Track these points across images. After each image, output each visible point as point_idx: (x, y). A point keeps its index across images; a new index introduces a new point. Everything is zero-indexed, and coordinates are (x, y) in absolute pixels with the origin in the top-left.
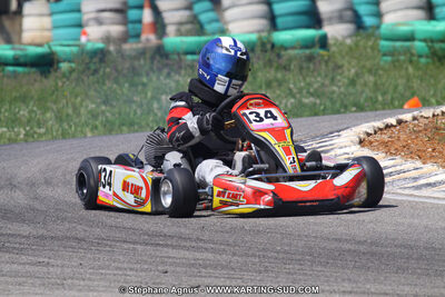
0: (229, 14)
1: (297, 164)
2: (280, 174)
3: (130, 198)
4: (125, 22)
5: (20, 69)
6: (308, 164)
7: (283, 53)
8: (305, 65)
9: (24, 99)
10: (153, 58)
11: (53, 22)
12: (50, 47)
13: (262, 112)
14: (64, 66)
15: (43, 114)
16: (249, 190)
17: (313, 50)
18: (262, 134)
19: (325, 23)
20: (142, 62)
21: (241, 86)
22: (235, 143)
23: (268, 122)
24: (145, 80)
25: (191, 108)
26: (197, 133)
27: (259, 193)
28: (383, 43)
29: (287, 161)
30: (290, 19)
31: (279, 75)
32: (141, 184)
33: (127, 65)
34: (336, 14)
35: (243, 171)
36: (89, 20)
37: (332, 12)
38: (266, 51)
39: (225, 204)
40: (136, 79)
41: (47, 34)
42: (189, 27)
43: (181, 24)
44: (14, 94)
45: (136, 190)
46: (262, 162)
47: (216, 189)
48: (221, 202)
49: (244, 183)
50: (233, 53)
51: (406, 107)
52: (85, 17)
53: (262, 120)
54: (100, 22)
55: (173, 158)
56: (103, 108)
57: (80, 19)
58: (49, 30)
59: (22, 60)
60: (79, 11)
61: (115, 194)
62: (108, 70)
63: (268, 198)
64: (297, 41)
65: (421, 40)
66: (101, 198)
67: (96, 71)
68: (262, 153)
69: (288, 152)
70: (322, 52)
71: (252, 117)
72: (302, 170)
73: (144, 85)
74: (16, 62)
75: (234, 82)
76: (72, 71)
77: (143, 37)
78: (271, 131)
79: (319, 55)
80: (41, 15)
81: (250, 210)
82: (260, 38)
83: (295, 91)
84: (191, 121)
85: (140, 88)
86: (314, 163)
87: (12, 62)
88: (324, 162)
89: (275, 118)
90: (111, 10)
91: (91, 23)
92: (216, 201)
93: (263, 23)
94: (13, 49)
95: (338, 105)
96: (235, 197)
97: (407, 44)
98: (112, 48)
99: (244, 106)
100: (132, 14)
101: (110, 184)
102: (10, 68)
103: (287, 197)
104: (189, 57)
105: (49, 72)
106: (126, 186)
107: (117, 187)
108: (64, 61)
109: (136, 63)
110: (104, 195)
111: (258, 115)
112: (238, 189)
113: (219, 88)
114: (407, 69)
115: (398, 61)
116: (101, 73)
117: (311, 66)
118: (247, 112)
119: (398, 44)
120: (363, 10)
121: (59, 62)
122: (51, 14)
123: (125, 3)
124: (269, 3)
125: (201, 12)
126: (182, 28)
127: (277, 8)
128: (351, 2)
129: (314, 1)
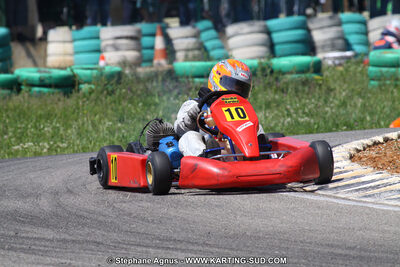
0: (232, 42)
4: (139, 48)
5: (45, 90)
7: (281, 77)
8: (300, 88)
9: (49, 116)
10: (164, 80)
11: (75, 47)
12: (72, 70)
14: (85, 87)
15: (65, 130)
17: (308, 75)
19: (319, 50)
20: (155, 84)
24: (157, 100)
28: (371, 69)
31: (277, 97)
33: (141, 87)
34: (329, 43)
36: (107, 45)
37: (325, 41)
38: (266, 76)
40: (149, 99)
41: (69, 58)
42: (196, 52)
43: (187, 50)
44: (39, 112)
51: (392, 126)
52: (103, 44)
54: (116, 48)
56: (119, 125)
57: (99, 45)
58: (71, 55)
59: (47, 82)
60: (98, 38)
62: (124, 91)
64: (294, 66)
67: (113, 92)
70: (316, 76)
73: (156, 105)
74: (42, 83)
76: (91, 92)
77: (155, 62)
79: (313, 79)
80: (64, 42)
82: (260, 64)
83: (292, 111)
85: (153, 107)
87: (37, 83)
90: (127, 38)
91: (109, 49)
93: (262, 50)
94: (39, 72)
95: (330, 124)
97: (393, 70)
98: (127, 71)
100: (146, 41)
102: (36, 89)
104: (197, 80)
105: (71, 93)
108: (85, 83)
109: (149, 86)
114: (392, 92)
115: (384, 85)
116: (117, 93)
117: (306, 89)
119: (384, 69)
120: (352, 39)
121: (79, 84)
122: (73, 41)
123: (139, 31)
124: (268, 32)
125: (207, 40)
126: (190, 54)
127: (276, 37)
128: (342, 32)
129: (309, 31)
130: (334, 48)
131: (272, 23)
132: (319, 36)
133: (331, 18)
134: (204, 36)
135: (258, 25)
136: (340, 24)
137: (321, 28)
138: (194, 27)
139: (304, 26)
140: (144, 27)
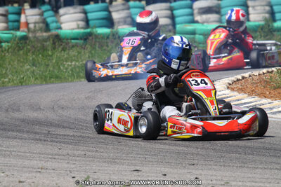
1: (217, 110)
2: (208, 116)
3: (122, 128)
4: (7, 21)
6: (224, 110)
10: (54, 43)
13: (199, 80)
14: (5, 45)
16: (189, 125)
18: (198, 92)
21: (187, 64)
23: (202, 86)
24: (50, 53)
27: (194, 127)
29: (211, 109)
30: (101, 21)
32: (128, 119)
34: (122, 20)
38: (115, 39)
39: (174, 133)
40: (45, 52)
42: (41, 25)
45: (125, 123)
46: (198, 109)
47: (170, 124)
49: (185, 121)
50: (181, 45)
53: (198, 84)
55: (147, 105)
61: (114, 125)
62: (29, 47)
63: (200, 130)
65: (200, 34)
66: (106, 127)
68: (198, 104)
69: (212, 103)
71: (193, 83)
72: (220, 113)
73: (50, 56)
75: (182, 62)
76: (9, 48)
78: (204, 91)
81: (189, 137)
85: (48, 57)
86: (227, 110)
88: (234, 109)
89: (206, 84)
92: (170, 131)
93: (82, 24)
96: (180, 129)
99: (189, 76)
100: (11, 17)
101: (111, 120)
103: (210, 130)
104: (73, 41)
106: (119, 121)
107: (115, 121)
108: (5, 42)
110: (108, 126)
111: (196, 81)
112: (182, 124)
116: (25, 49)
118: (191, 79)
123: (7, 11)
124: (85, 13)
125: (48, 17)
126: (37, 25)
127: (90, 16)
128: (130, 13)
129: (110, 12)
130: (125, 23)
131: (87, 7)
132: (115, 16)
133: (123, 4)
134: (46, 14)
135: (79, 8)
136: (129, 8)
137: (117, 11)
138: (40, 9)
139: (107, 9)
140: (9, 8)
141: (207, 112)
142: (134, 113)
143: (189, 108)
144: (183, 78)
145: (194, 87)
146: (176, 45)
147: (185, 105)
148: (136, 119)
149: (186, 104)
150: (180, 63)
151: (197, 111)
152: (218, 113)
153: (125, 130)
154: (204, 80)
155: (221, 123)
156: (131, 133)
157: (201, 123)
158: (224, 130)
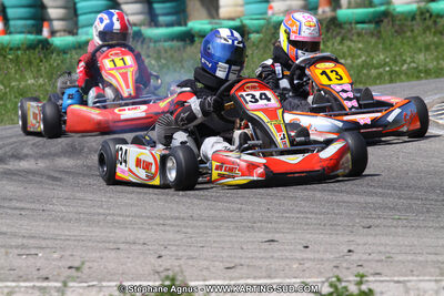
1: (287, 140)
2: (273, 149)
3: (142, 173)
6: (298, 139)
13: (257, 94)
16: (244, 164)
18: (260, 114)
21: (239, 71)
22: (234, 123)
23: (263, 103)
25: (196, 93)
26: (200, 115)
27: (252, 167)
29: (278, 137)
32: (151, 160)
35: (239, 147)
39: (222, 177)
45: (147, 166)
46: (258, 139)
47: (215, 164)
48: (219, 175)
49: (239, 158)
50: (230, 42)
53: (257, 101)
55: (180, 137)
61: (130, 170)
63: (260, 170)
66: (119, 174)
68: (258, 131)
69: (278, 128)
71: (248, 99)
72: (292, 143)
75: (233, 67)
78: (264, 111)
81: (245, 182)
84: (194, 103)
86: (303, 138)
88: (312, 137)
89: (269, 100)
92: (215, 174)
96: (231, 170)
99: (242, 89)
101: (125, 162)
103: (277, 170)
106: (138, 163)
107: (132, 163)
110: (122, 171)
111: (253, 97)
112: (233, 163)
113: (220, 74)
118: (244, 94)
141: (272, 143)
142: (160, 149)
143: (245, 138)
144: (233, 91)
145: (250, 106)
146: (223, 41)
147: (237, 133)
148: (164, 159)
149: (240, 132)
150: (230, 68)
151: (256, 142)
152: (288, 143)
153: (147, 176)
154: (265, 94)
155: (294, 159)
156: (157, 181)
157: (264, 161)
158: (298, 170)
